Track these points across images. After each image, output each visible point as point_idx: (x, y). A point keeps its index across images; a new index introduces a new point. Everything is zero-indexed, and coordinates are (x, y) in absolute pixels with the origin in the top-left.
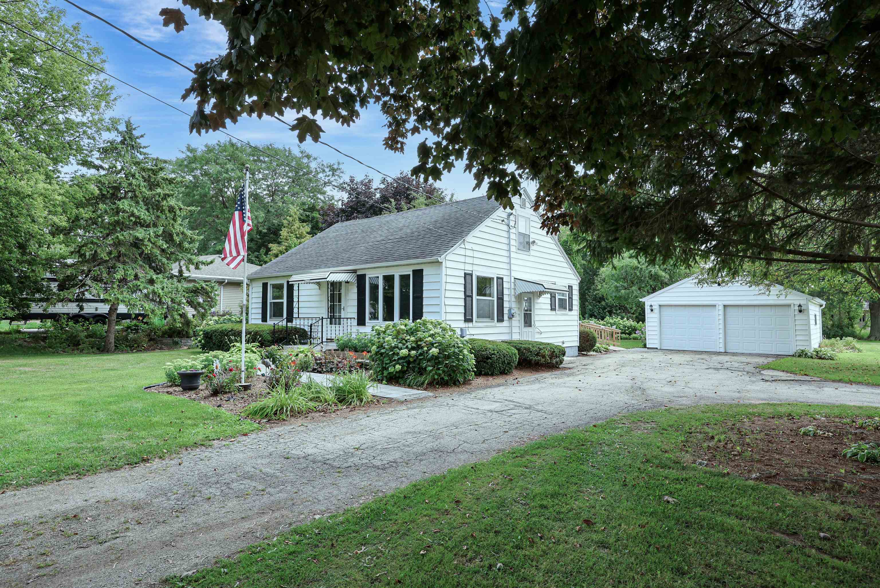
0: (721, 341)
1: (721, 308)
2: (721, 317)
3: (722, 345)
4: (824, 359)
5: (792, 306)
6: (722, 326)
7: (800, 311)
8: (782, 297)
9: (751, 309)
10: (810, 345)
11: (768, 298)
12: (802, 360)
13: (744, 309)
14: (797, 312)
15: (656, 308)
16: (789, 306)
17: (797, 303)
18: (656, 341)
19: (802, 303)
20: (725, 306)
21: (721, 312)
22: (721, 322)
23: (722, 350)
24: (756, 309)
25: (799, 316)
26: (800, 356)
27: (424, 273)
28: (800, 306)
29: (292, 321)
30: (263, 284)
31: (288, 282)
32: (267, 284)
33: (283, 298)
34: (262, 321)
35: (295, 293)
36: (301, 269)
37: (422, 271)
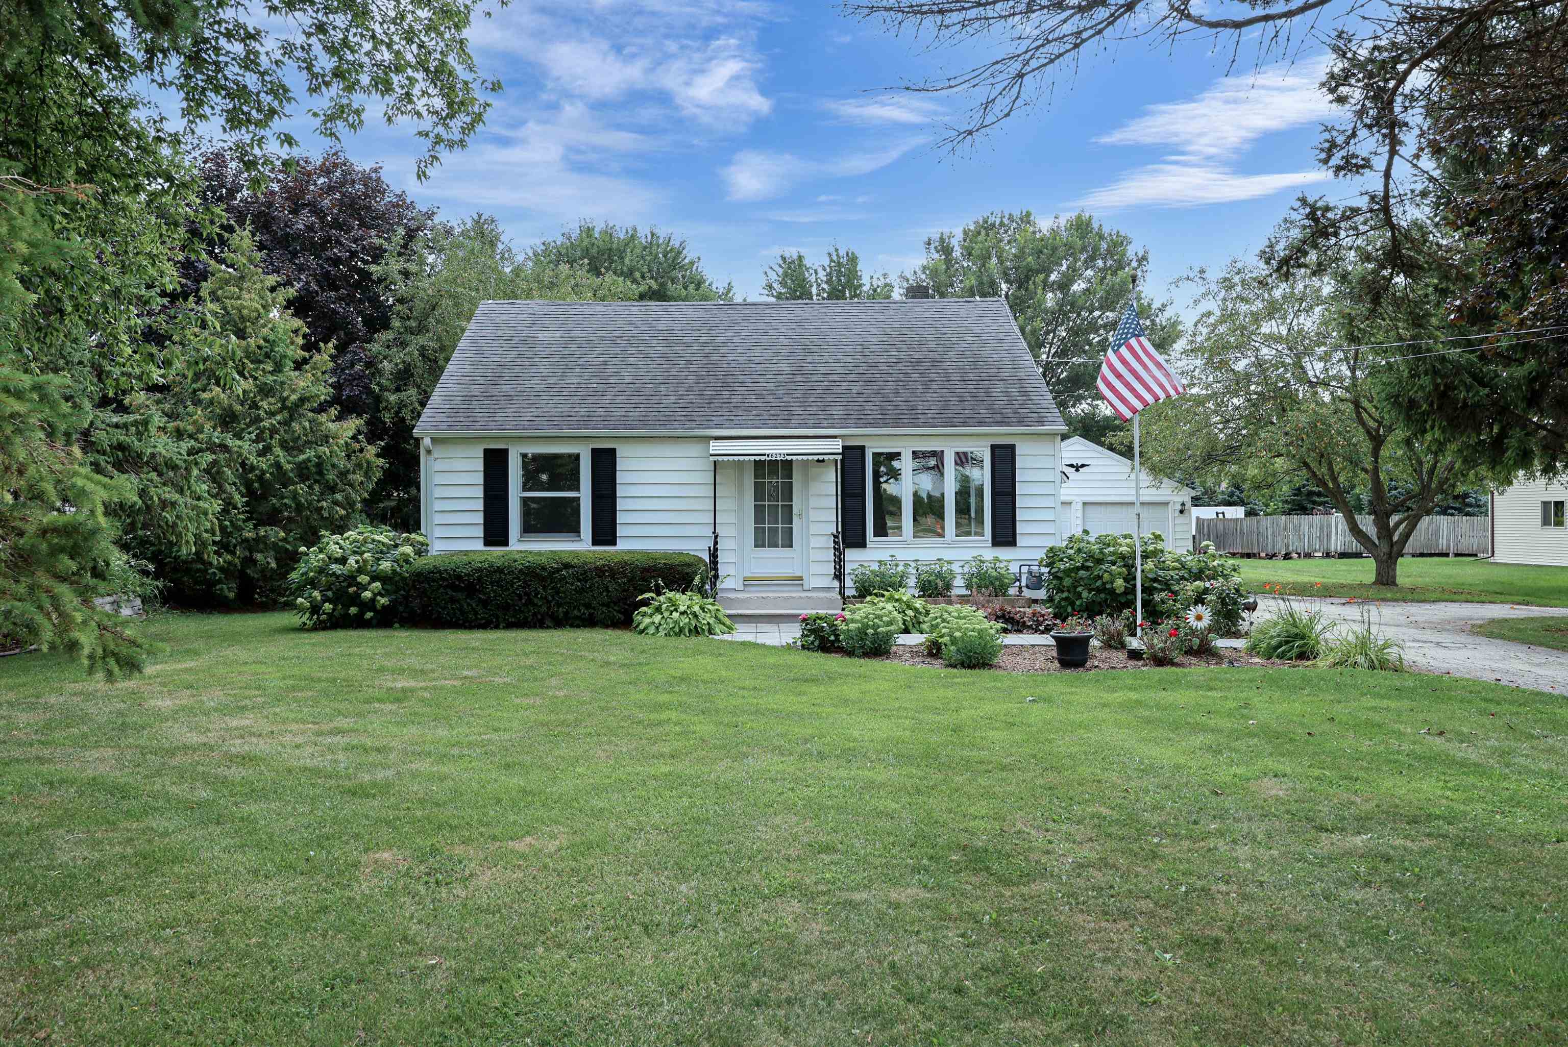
5: (1171, 504)
7: (1182, 512)
14: (1177, 513)
16: (1166, 503)
17: (1180, 500)
25: (1180, 519)
27: (1018, 452)
28: (1183, 504)
29: (614, 543)
30: (488, 453)
31: (595, 452)
32: (505, 452)
33: (577, 488)
34: (487, 543)
35: (620, 478)
36: (644, 422)
37: (1012, 448)
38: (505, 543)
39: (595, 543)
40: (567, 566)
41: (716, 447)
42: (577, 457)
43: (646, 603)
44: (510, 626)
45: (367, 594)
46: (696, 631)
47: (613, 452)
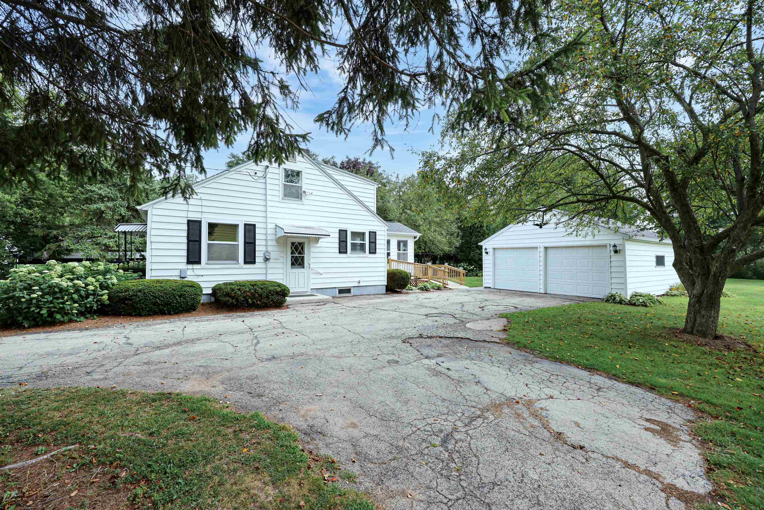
0: (542, 282)
1: (542, 250)
2: (542, 259)
3: (542, 286)
5: (608, 246)
6: (542, 268)
7: (616, 252)
8: (590, 238)
10: (625, 289)
11: (576, 239)
12: (610, 307)
14: (612, 253)
15: (490, 250)
16: (605, 246)
17: (612, 243)
18: (490, 281)
19: (617, 243)
20: (546, 248)
21: (542, 254)
22: (542, 263)
23: (542, 291)
25: (615, 257)
26: (607, 301)
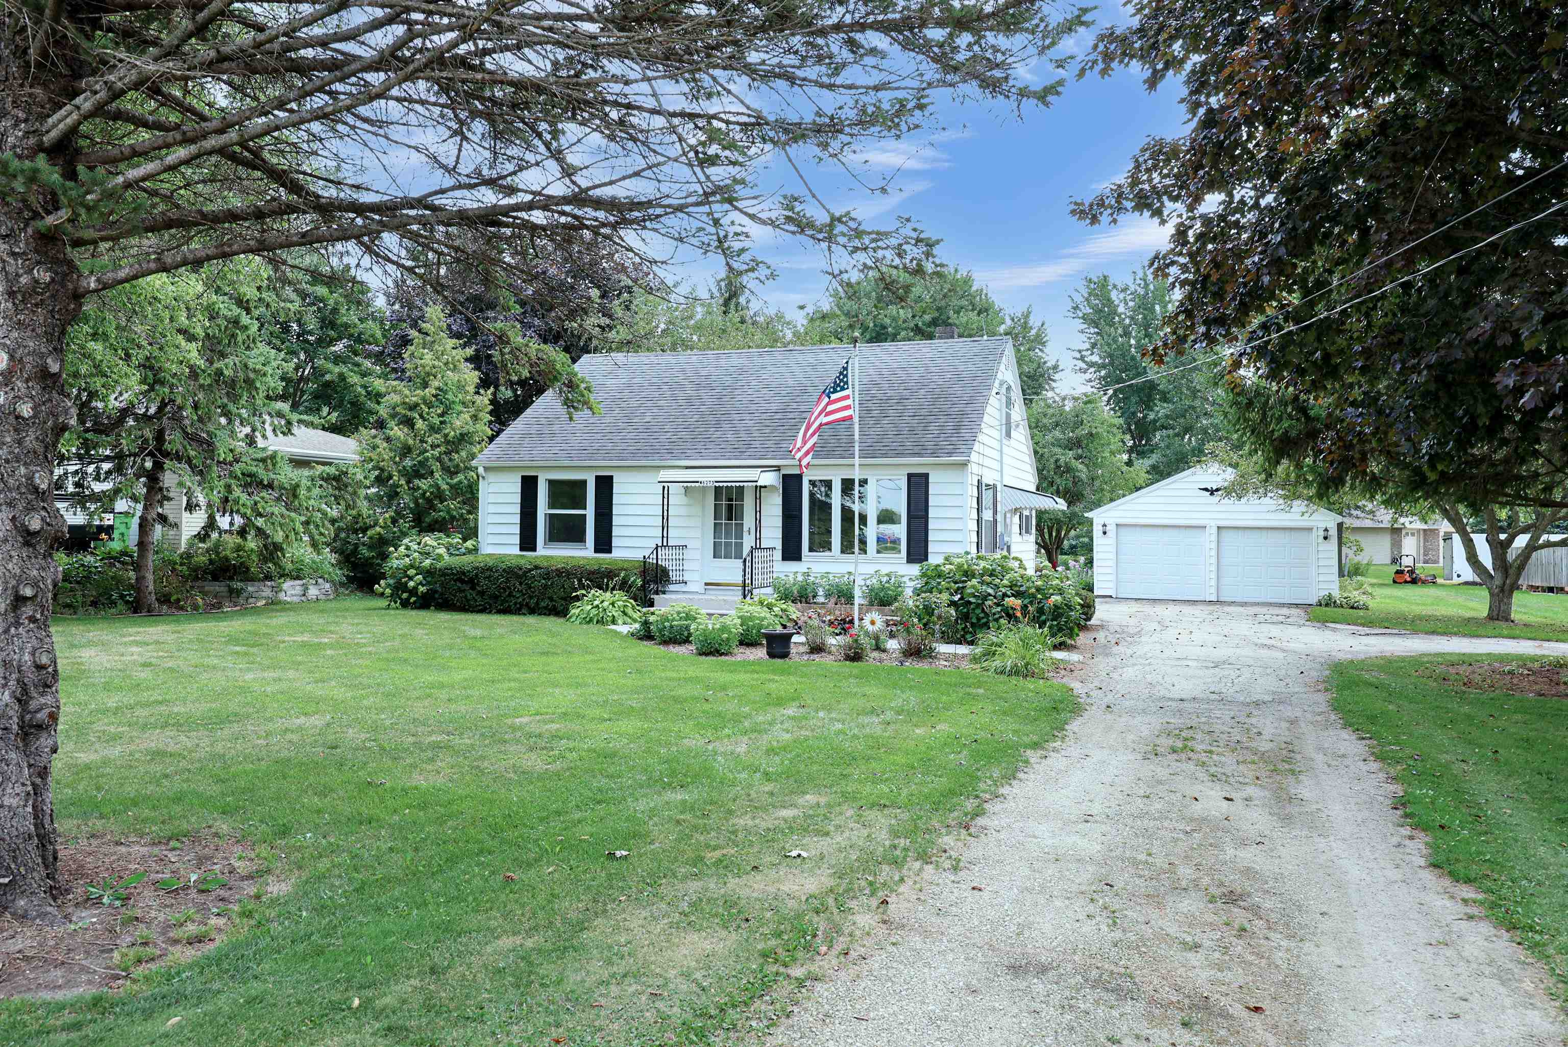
0: (1213, 583)
1: (1214, 531)
2: (1214, 545)
3: (1213, 590)
4: (1357, 608)
5: (1315, 529)
6: (1214, 560)
7: (1326, 538)
9: (1256, 535)
13: (1248, 532)
14: (1321, 539)
15: (1111, 529)
16: (1310, 529)
17: (1322, 525)
18: (1111, 585)
19: (1328, 525)
20: (1219, 528)
21: (1214, 538)
22: (1214, 553)
23: (1214, 598)
24: (1264, 533)
25: (1324, 546)
26: (1327, 605)
27: (931, 479)
28: (1326, 530)
29: (610, 551)
30: (524, 478)
31: (598, 478)
32: (535, 478)
33: (584, 507)
34: (522, 549)
35: (616, 499)
36: (634, 455)
37: (926, 476)
38: (534, 549)
39: (596, 551)
40: (537, 567)
41: (665, 475)
42: (584, 482)
43: (577, 599)
44: (500, 612)
45: (411, 584)
46: (601, 622)
47: (611, 478)
